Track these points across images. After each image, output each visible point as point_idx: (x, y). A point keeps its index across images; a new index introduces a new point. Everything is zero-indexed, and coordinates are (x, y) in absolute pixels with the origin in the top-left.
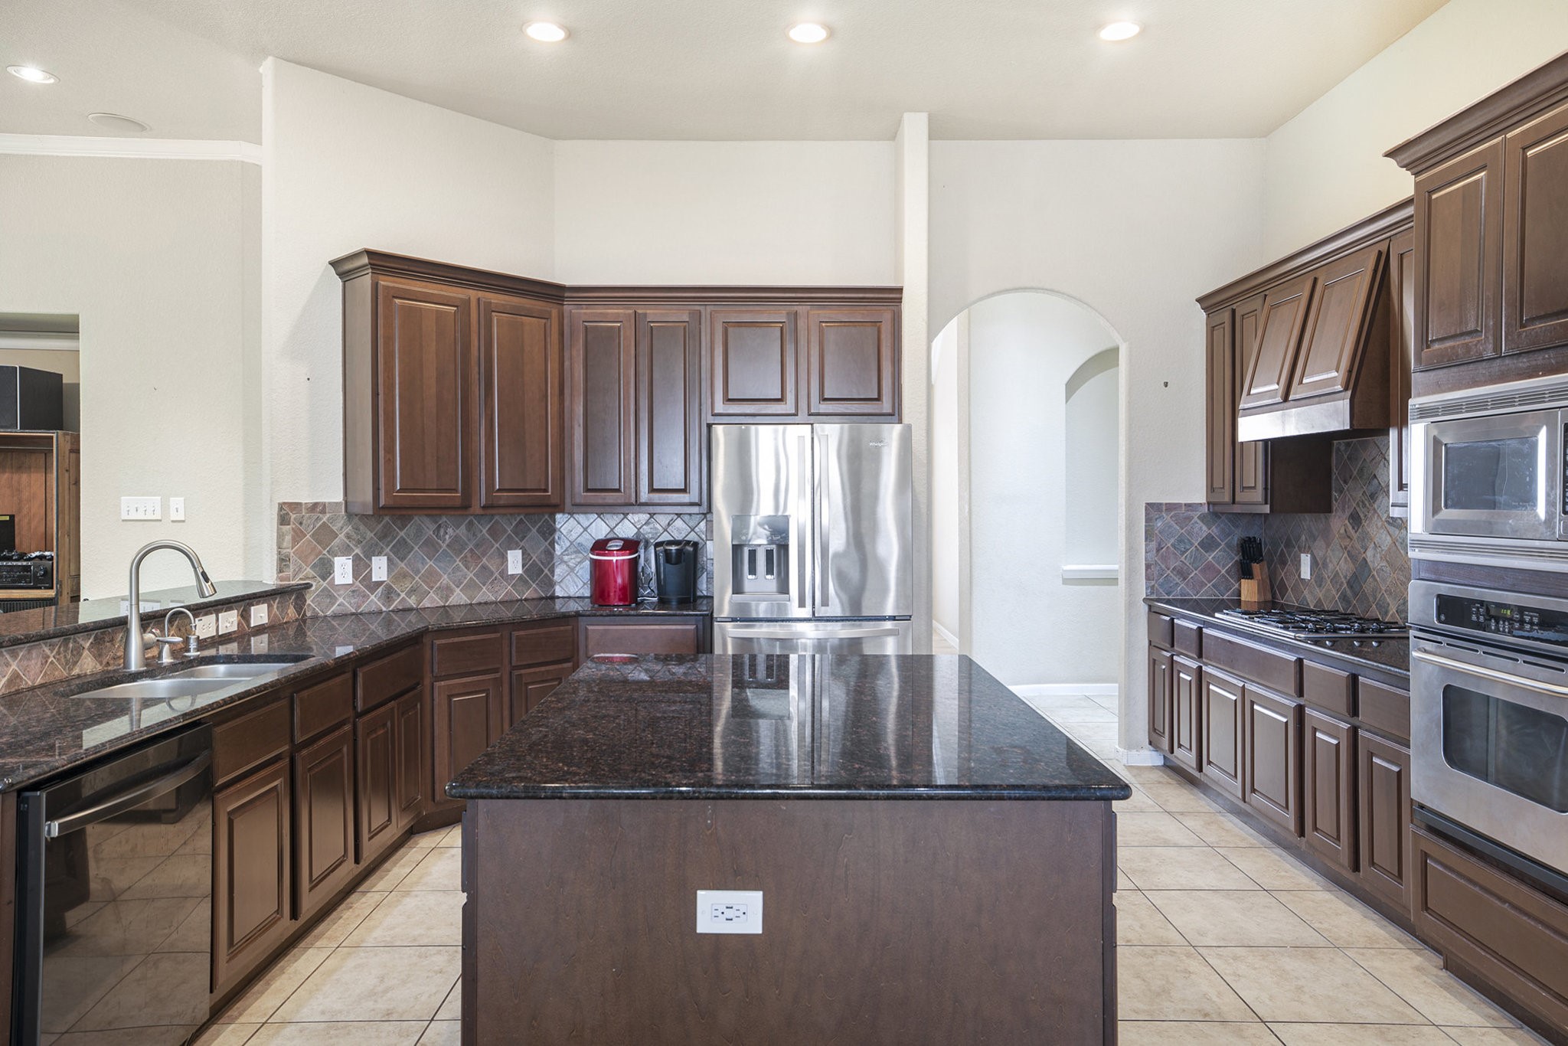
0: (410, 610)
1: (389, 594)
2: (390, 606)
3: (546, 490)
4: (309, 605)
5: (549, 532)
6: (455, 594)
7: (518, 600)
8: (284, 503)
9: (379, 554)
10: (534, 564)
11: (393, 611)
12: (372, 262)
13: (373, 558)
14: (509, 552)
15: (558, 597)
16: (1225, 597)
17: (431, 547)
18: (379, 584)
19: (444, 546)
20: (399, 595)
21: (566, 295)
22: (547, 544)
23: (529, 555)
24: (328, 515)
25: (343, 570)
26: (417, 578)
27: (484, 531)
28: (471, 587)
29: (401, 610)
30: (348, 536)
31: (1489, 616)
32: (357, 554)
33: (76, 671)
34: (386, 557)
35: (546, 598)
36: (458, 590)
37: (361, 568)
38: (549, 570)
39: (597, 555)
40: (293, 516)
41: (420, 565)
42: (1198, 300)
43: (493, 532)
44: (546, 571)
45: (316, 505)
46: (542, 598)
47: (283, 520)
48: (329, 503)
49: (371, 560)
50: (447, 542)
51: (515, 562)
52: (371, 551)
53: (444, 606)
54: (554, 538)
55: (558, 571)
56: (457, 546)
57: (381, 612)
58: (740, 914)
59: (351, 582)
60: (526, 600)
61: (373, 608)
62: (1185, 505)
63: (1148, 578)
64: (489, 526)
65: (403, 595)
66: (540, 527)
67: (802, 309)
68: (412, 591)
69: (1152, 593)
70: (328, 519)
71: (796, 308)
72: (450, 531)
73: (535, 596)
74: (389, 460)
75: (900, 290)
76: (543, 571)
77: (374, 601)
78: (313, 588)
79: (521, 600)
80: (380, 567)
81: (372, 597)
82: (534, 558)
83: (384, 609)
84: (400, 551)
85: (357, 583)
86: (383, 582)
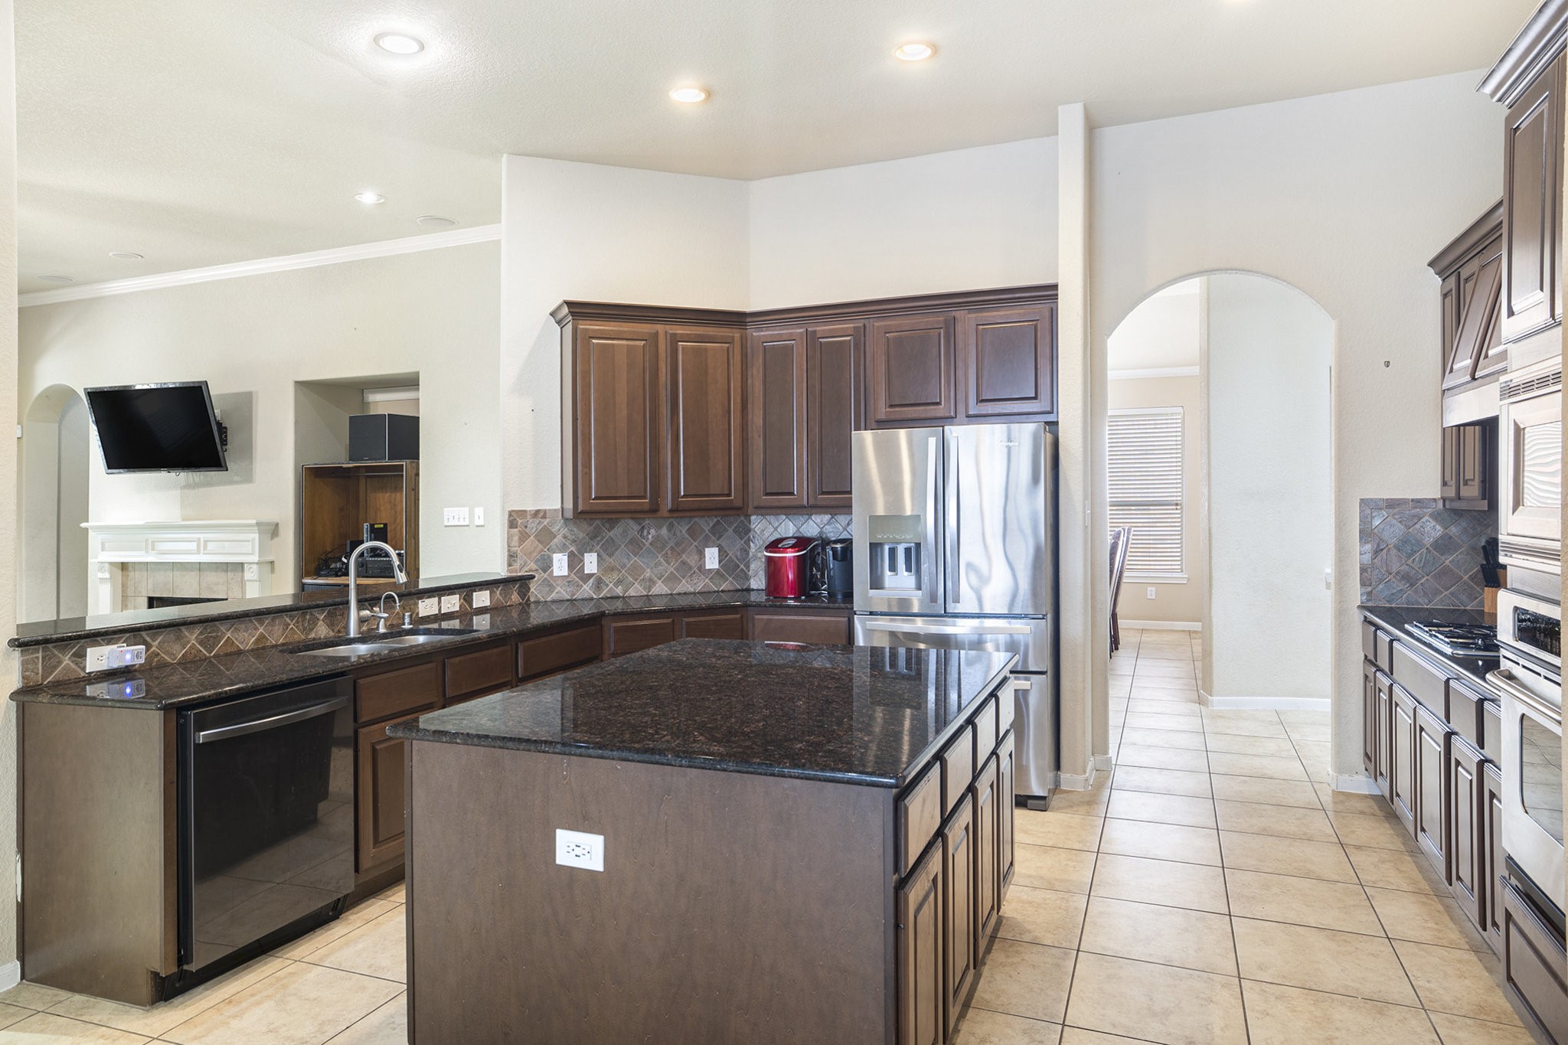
0: (618, 597)
1: (599, 584)
2: (600, 594)
3: (729, 495)
4: (533, 592)
5: (744, 532)
6: (657, 585)
7: (715, 592)
8: (513, 511)
9: (591, 551)
10: (731, 560)
11: (602, 598)
12: (572, 310)
13: (585, 554)
14: (706, 549)
15: (753, 590)
16: (1468, 608)
17: (636, 545)
18: (591, 576)
19: (647, 544)
20: (608, 585)
21: (748, 320)
22: (742, 542)
23: (725, 552)
24: (548, 520)
25: (560, 565)
26: (623, 572)
27: (684, 532)
28: (671, 579)
29: (609, 598)
30: (565, 537)
32: (572, 551)
33: (312, 635)
34: (596, 554)
35: (742, 590)
36: (660, 582)
37: (575, 562)
38: (745, 565)
39: (770, 552)
40: (520, 521)
41: (626, 561)
42: (1431, 264)
43: (692, 532)
44: (742, 566)
45: (537, 512)
46: (737, 591)
47: (512, 524)
48: (549, 510)
49: (583, 556)
50: (650, 541)
51: (712, 558)
52: (584, 548)
53: (647, 596)
54: (749, 537)
55: (752, 566)
56: (659, 544)
57: (592, 599)
58: (585, 852)
59: (567, 574)
60: (722, 591)
61: (586, 596)
62: (1413, 500)
63: (1363, 584)
64: (688, 527)
65: (611, 585)
66: (736, 528)
67: (960, 314)
68: (619, 582)
69: (1368, 600)
70: (548, 523)
71: (953, 313)
72: (653, 531)
73: (731, 588)
74: (586, 473)
75: (1055, 287)
76: (739, 567)
77: (587, 590)
78: (536, 579)
79: (718, 592)
80: (591, 563)
81: (585, 586)
82: (730, 554)
83: (595, 597)
84: (607, 550)
85: (572, 575)
86: (594, 574)
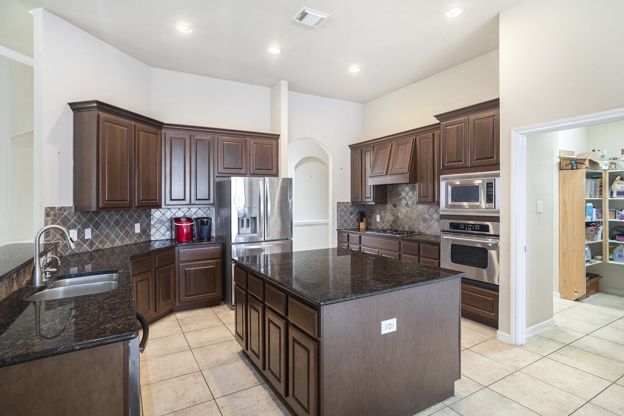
0: (100, 250)
1: (92, 244)
2: (92, 249)
3: (156, 200)
4: (59, 251)
5: (149, 216)
6: (117, 242)
7: (138, 243)
8: (48, 207)
9: (88, 227)
10: (144, 229)
11: (93, 251)
12: (98, 106)
13: (85, 229)
14: (135, 224)
15: (152, 241)
16: (354, 228)
17: (108, 224)
18: (88, 240)
19: (112, 223)
20: (96, 244)
21: (164, 126)
22: (148, 220)
23: (142, 225)
24: (67, 212)
25: (73, 234)
26: (102, 237)
27: (127, 216)
28: (122, 239)
29: (96, 250)
30: (75, 221)
31: (465, 227)
32: (79, 228)
34: (91, 229)
35: (148, 241)
36: (117, 241)
37: (81, 234)
38: (149, 231)
40: (52, 213)
41: (104, 231)
42: (349, 146)
43: (131, 217)
44: (148, 231)
45: (62, 208)
46: (146, 242)
47: (48, 215)
48: (68, 207)
49: (84, 230)
50: (113, 222)
51: (137, 228)
52: (85, 226)
53: (112, 247)
54: (150, 218)
55: (152, 231)
56: (117, 223)
57: (88, 252)
58: (392, 326)
59: (77, 240)
60: (141, 242)
61: (85, 250)
62: (346, 202)
63: (337, 223)
64: (129, 214)
65: (97, 244)
66: (146, 214)
67: (248, 139)
68: (101, 242)
70: (67, 214)
72: (114, 217)
73: (144, 241)
74: (103, 188)
75: (279, 135)
76: (147, 231)
77: (86, 247)
78: (61, 244)
79: (139, 243)
80: (88, 234)
81: (85, 246)
82: (144, 226)
83: (90, 250)
84: (96, 226)
85: (79, 240)
86: (89, 239)
